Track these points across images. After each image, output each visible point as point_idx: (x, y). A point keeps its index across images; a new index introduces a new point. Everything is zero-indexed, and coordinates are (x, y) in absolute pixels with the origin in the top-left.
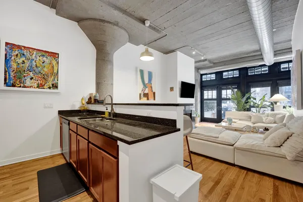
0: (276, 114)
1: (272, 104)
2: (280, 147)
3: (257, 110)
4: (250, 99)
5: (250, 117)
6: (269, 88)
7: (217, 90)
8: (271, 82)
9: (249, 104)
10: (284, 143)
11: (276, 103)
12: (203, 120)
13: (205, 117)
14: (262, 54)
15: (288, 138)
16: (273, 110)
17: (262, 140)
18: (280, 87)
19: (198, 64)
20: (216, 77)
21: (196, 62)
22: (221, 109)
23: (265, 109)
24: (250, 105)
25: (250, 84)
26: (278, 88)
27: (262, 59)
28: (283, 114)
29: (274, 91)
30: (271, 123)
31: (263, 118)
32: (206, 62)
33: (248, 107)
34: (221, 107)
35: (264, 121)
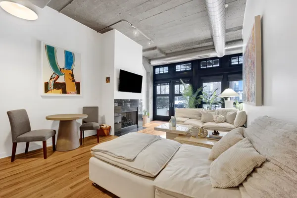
0: (226, 112)
1: (223, 100)
2: (237, 188)
3: (208, 107)
4: (202, 94)
5: (200, 115)
6: (220, 82)
7: (170, 85)
8: (222, 76)
9: (200, 100)
10: (246, 180)
11: (226, 98)
12: (156, 118)
13: (158, 114)
14: (214, 45)
15: (254, 170)
16: (223, 106)
17: (206, 160)
18: (230, 82)
19: (148, 53)
20: (169, 71)
21: (144, 51)
22: (174, 105)
23: (216, 105)
24: (202, 101)
25: (202, 78)
26: (229, 83)
27: (214, 49)
28: (234, 111)
29: (225, 86)
30: (221, 122)
31: (214, 115)
32: (156, 51)
33: (199, 103)
34: (174, 103)
35: (214, 120)
